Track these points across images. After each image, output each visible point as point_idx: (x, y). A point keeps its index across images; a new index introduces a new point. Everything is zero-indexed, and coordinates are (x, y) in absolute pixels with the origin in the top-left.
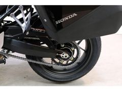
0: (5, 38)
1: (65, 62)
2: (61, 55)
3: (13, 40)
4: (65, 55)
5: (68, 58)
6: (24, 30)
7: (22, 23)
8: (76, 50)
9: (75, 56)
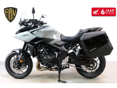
0: (69, 58)
1: (92, 69)
2: (90, 65)
3: (72, 59)
4: (92, 65)
5: (93, 66)
6: (77, 55)
7: (76, 52)
8: (96, 63)
9: (95, 66)
